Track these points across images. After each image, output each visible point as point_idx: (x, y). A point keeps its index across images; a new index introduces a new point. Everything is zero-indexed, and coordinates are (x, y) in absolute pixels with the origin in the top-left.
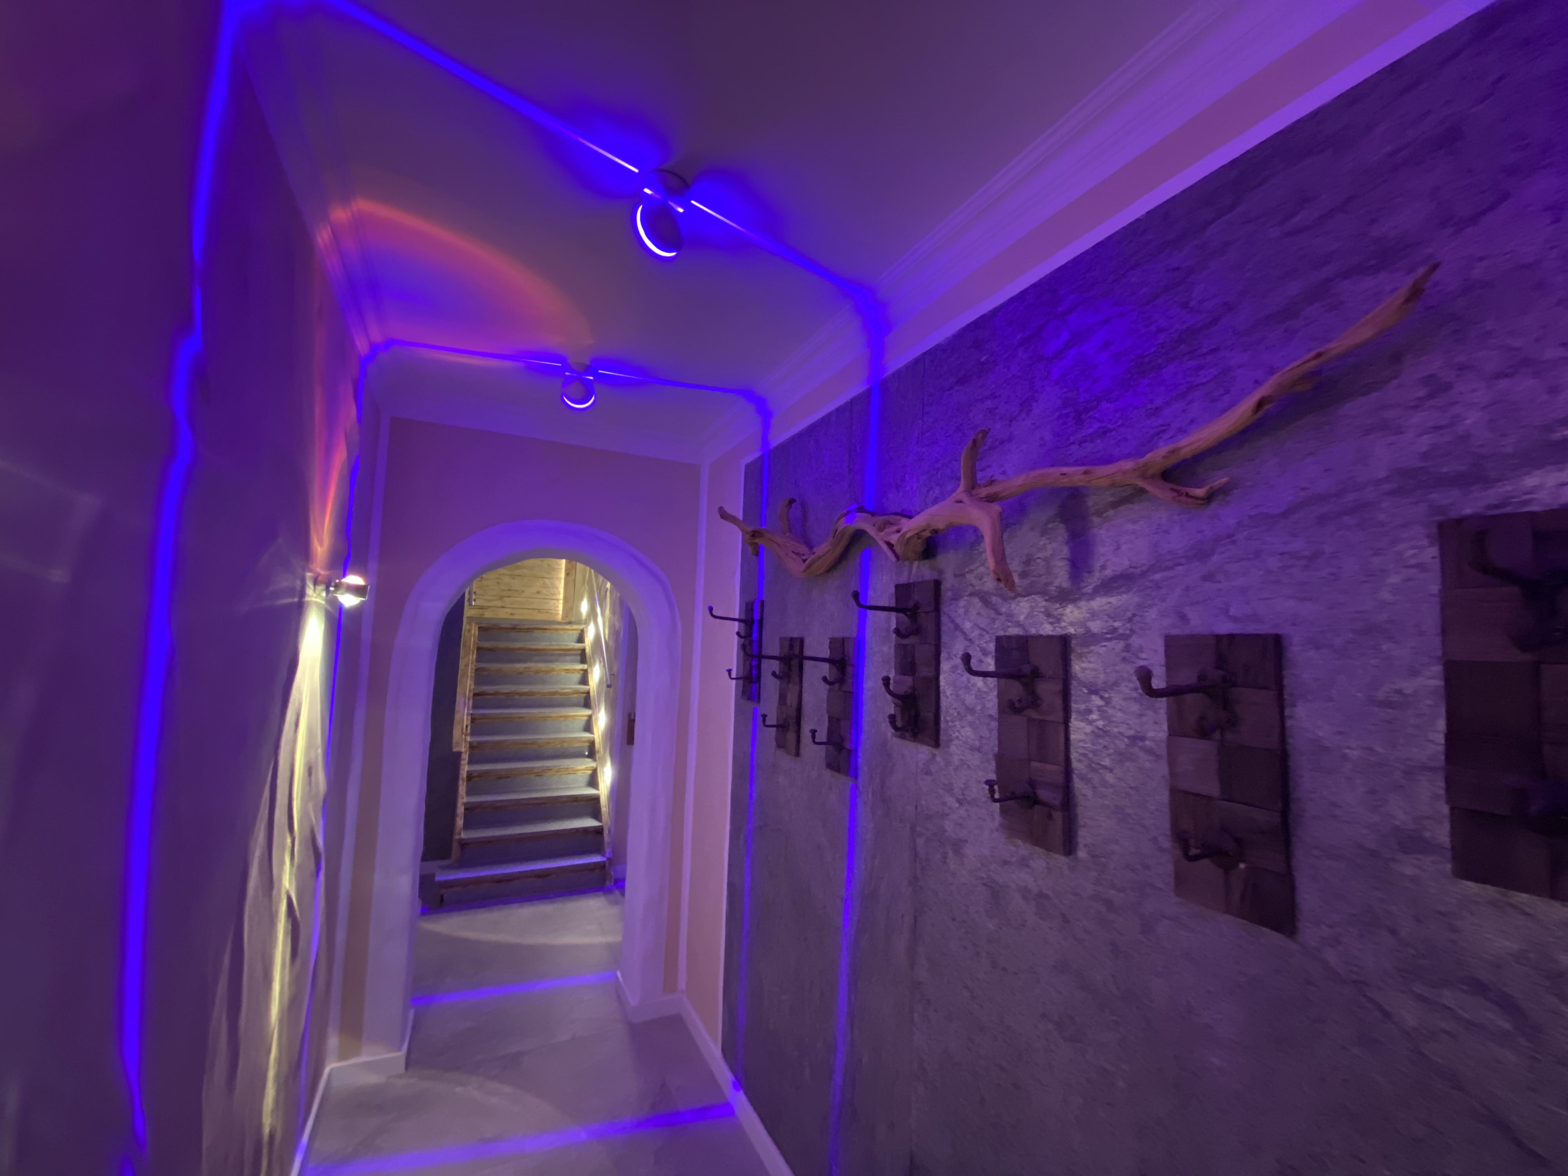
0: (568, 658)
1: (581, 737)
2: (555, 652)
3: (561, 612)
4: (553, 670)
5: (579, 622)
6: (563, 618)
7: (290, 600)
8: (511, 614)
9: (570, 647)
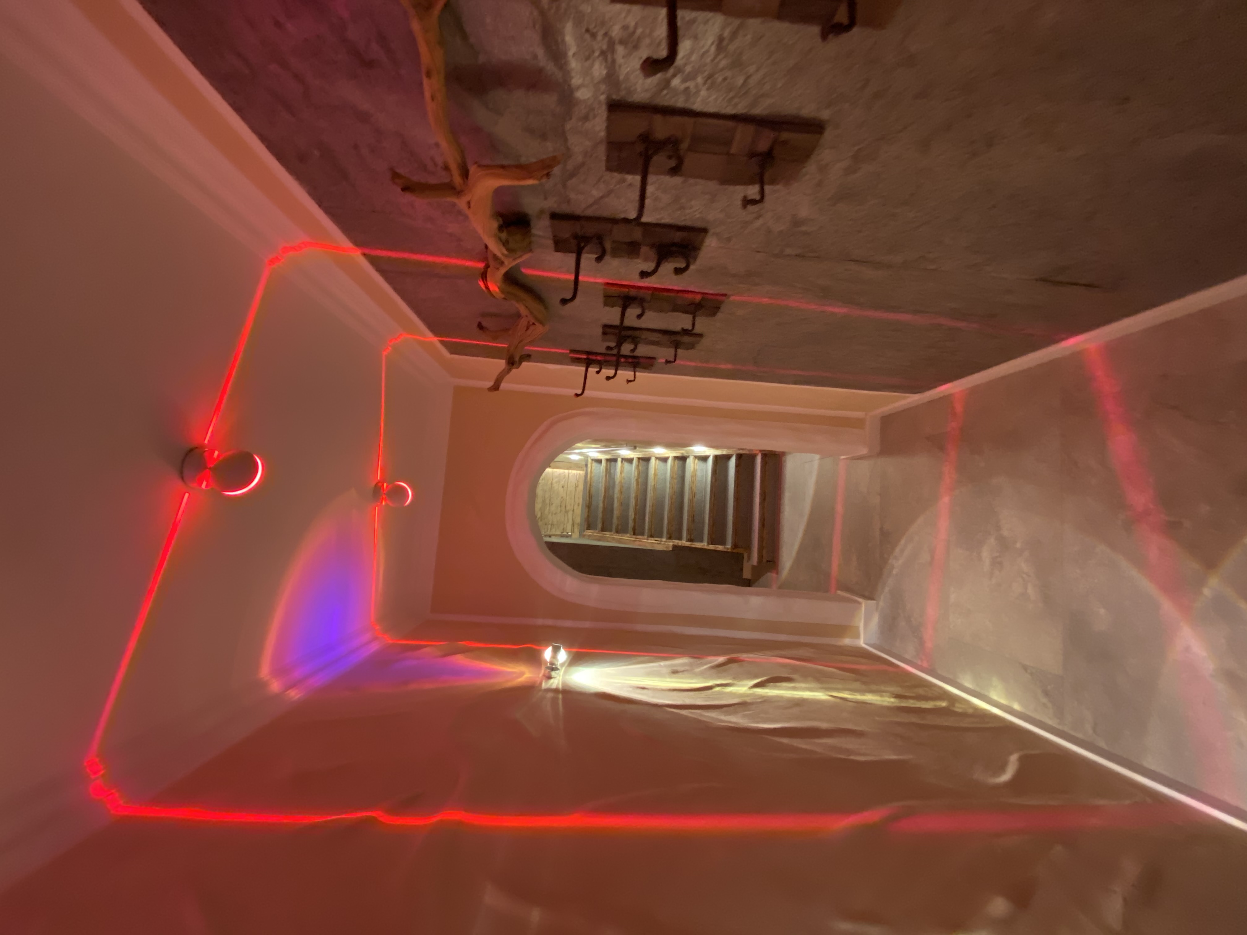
0: (612, 471)
1: (671, 465)
2: (607, 480)
3: (578, 472)
4: (620, 482)
5: (587, 462)
6: (583, 470)
7: (560, 702)
8: (578, 505)
9: (604, 470)
